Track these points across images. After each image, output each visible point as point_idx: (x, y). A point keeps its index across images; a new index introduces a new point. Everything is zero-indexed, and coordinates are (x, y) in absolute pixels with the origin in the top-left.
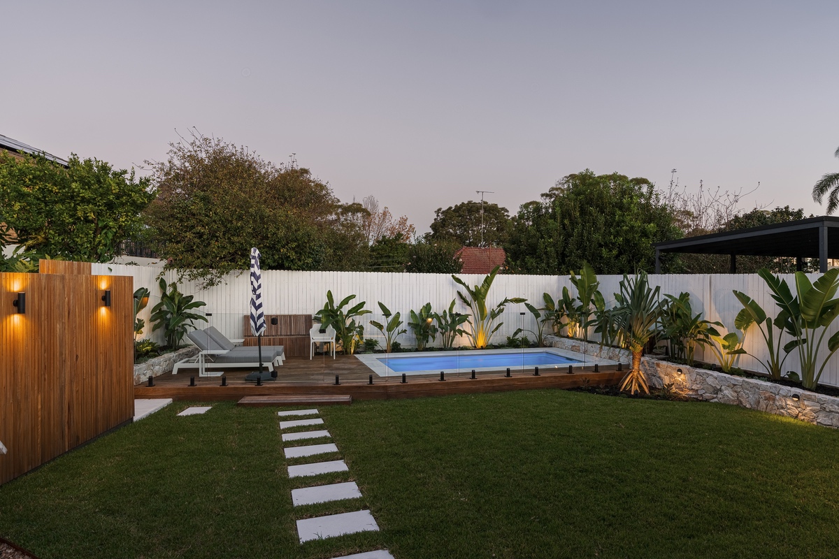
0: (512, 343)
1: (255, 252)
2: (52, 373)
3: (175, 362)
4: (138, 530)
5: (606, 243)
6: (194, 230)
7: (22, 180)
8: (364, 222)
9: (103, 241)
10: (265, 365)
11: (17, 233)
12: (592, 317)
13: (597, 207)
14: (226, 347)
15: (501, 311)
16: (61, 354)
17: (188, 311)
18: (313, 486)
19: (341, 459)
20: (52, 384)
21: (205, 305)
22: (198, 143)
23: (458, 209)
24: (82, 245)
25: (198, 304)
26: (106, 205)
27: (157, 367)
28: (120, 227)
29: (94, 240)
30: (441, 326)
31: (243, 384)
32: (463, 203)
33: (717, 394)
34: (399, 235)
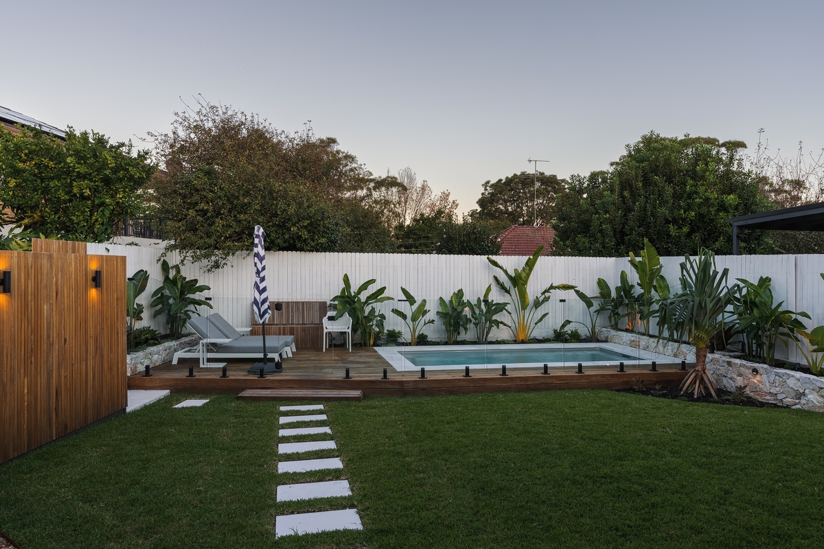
0: (559, 337)
1: (259, 231)
2: (39, 356)
3: (176, 351)
4: (113, 518)
5: (674, 219)
6: (197, 208)
7: (19, 155)
8: (400, 197)
9: (100, 219)
10: (270, 356)
11: (13, 211)
12: (656, 307)
13: (663, 176)
14: (230, 336)
15: (547, 299)
16: (49, 337)
17: (191, 296)
18: (301, 483)
19: (337, 457)
20: (39, 368)
21: (209, 289)
22: (204, 112)
23: (509, 181)
24: (78, 224)
25: (202, 289)
26: (102, 180)
27: (156, 357)
28: (118, 203)
29: (91, 219)
30: (474, 316)
31: (245, 376)
32: (515, 175)
33: (800, 398)
34: (440, 212)
